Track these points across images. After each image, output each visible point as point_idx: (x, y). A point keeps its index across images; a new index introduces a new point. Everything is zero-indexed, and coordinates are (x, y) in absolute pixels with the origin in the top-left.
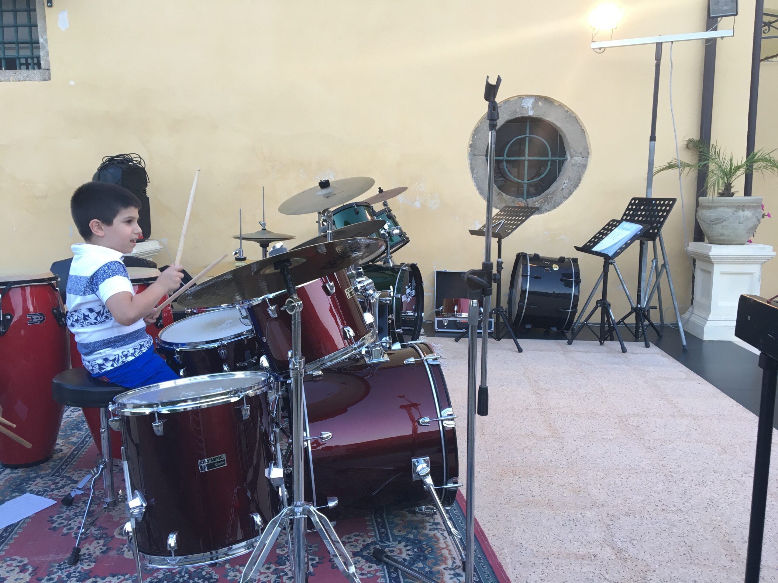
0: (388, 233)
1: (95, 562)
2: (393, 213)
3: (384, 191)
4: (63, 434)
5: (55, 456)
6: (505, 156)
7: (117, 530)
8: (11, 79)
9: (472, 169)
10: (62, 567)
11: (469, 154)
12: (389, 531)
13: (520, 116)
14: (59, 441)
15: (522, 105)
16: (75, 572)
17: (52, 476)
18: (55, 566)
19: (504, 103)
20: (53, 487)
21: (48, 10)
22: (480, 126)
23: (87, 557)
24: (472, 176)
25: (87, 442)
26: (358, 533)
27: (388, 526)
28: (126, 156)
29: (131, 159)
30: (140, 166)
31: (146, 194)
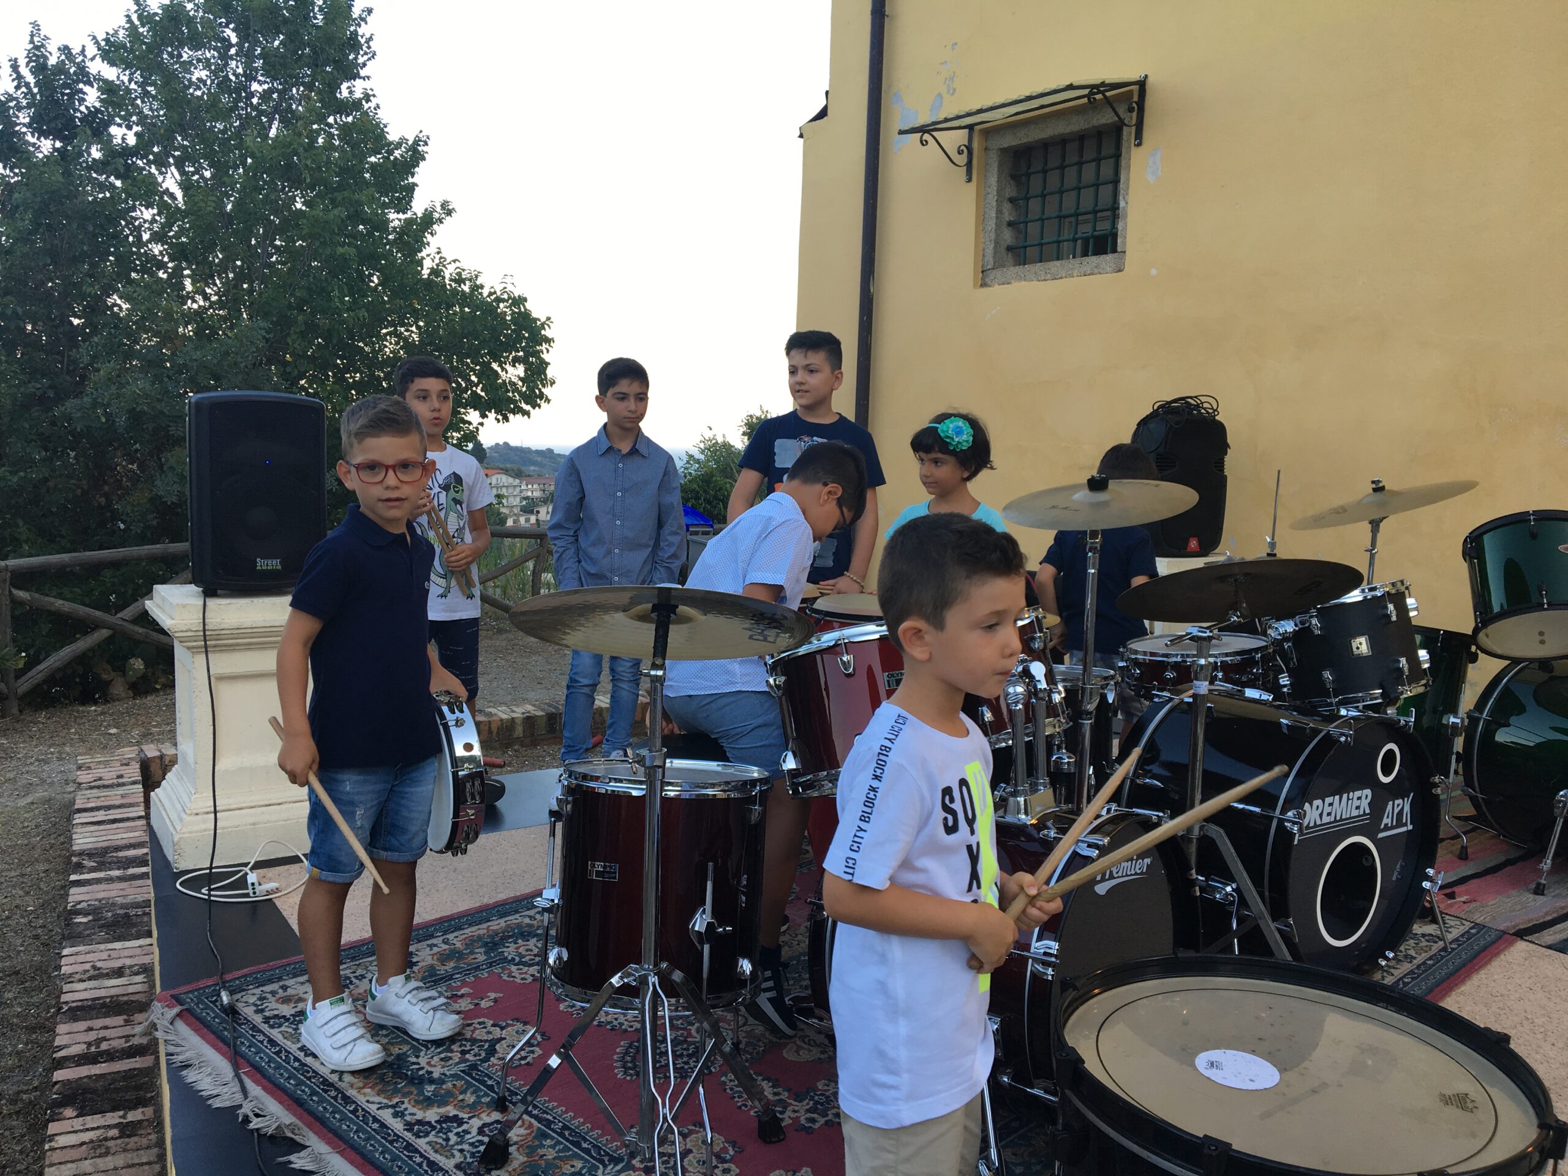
21: (1135, 153)
28: (1189, 400)
29: (1198, 405)
30: (1217, 418)
31: (1222, 470)
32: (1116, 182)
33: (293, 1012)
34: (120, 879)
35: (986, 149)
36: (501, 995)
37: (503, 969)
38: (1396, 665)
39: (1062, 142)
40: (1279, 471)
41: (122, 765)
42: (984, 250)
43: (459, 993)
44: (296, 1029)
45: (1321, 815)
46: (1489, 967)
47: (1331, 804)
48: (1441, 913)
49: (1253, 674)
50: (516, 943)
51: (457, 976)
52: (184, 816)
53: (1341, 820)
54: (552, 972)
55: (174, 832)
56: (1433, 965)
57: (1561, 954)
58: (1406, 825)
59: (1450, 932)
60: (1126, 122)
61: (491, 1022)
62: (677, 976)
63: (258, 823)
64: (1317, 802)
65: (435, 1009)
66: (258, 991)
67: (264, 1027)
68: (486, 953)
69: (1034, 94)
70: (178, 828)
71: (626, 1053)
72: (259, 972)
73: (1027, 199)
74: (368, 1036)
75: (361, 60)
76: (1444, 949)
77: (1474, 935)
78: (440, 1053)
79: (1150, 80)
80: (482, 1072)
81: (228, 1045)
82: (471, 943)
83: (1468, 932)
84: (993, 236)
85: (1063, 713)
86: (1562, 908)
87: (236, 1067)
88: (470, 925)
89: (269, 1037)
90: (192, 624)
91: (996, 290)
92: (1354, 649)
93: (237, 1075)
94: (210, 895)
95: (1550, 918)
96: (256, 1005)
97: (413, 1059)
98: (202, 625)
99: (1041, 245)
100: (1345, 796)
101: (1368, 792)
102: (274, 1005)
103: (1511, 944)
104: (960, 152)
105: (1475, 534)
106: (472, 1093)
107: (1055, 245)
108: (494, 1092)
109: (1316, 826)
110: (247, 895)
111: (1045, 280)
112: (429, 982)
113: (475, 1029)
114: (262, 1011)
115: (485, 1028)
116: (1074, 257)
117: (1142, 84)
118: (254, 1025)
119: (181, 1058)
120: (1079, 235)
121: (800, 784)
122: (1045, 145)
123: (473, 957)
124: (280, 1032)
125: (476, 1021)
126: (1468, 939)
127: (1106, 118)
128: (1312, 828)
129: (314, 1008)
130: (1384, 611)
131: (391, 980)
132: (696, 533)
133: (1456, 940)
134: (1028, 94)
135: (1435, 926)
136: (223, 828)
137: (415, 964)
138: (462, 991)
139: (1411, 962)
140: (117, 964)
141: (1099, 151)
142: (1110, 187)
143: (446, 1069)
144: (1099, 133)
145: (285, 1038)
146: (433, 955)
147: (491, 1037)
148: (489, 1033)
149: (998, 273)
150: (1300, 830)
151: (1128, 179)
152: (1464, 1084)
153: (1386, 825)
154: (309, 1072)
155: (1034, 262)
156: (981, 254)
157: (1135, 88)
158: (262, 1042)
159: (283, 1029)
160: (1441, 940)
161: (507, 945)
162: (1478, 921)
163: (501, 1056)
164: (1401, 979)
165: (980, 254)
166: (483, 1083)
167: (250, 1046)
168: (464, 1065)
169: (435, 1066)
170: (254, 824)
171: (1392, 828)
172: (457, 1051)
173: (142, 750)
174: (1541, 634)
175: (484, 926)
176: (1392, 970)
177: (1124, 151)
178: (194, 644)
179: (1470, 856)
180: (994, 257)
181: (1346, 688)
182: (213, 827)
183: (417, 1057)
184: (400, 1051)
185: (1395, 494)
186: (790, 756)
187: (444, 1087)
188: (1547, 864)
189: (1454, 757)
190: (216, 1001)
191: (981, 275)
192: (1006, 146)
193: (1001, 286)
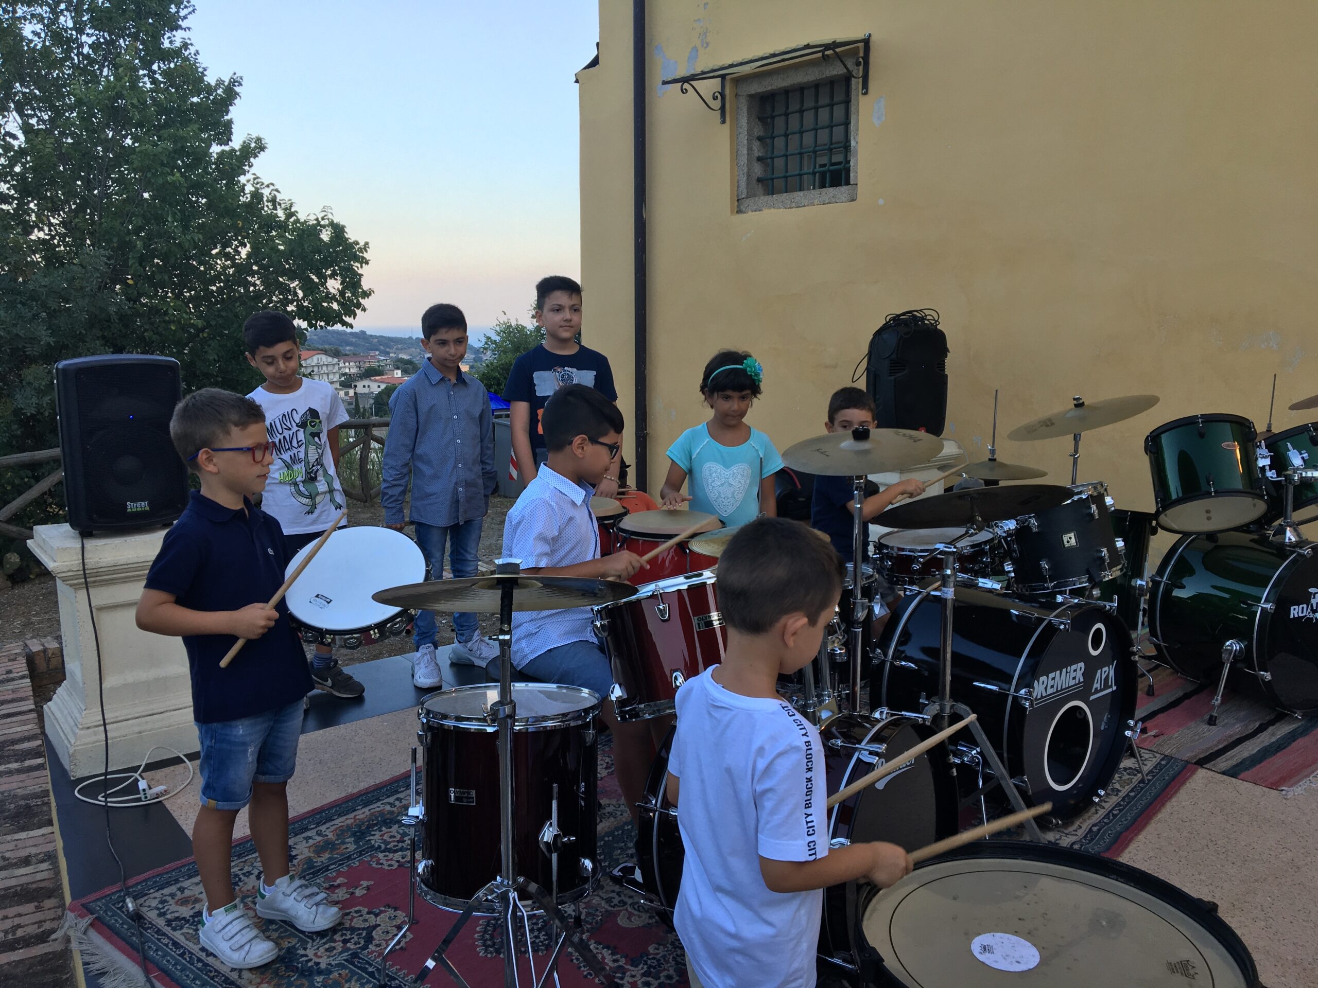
0: (1287, 476)
8: (816, 201)
21: (863, 101)
28: (915, 313)
29: (923, 317)
30: (938, 327)
31: (944, 370)
32: (847, 124)
33: (191, 913)
34: (19, 771)
35: (737, 95)
36: (372, 883)
37: (372, 856)
38: (1099, 554)
39: (801, 89)
40: (997, 391)
41: (10, 660)
42: (738, 181)
43: (335, 884)
44: (197, 930)
45: (1046, 689)
46: (1178, 795)
47: (1053, 679)
48: (1137, 747)
49: (983, 563)
50: (380, 831)
51: (332, 867)
52: (77, 731)
53: (1062, 690)
54: (422, 881)
55: (69, 746)
56: (1135, 797)
57: (1233, 779)
58: (1111, 687)
59: (1146, 765)
60: (854, 73)
61: (366, 910)
62: (533, 887)
63: (144, 731)
64: (1043, 678)
65: (317, 904)
66: (158, 894)
67: (167, 930)
68: (356, 842)
69: (777, 52)
70: (73, 741)
71: (485, 932)
72: (158, 875)
73: (773, 138)
74: (261, 934)
75: (183, 13)
76: (1142, 781)
77: (1165, 766)
78: (325, 944)
79: (873, 39)
80: (363, 959)
81: (138, 952)
82: (342, 832)
83: (1159, 763)
84: (745, 171)
85: (840, 628)
86: (1231, 736)
87: (147, 972)
88: (339, 816)
89: (172, 940)
90: (73, 565)
91: (750, 216)
92: (1065, 543)
93: (149, 980)
94: (106, 802)
95: (1221, 746)
96: (158, 909)
97: (302, 952)
98: (81, 565)
99: (787, 177)
100: (1064, 670)
101: (1082, 665)
102: (174, 907)
103: (1194, 772)
104: (715, 98)
105: (1155, 434)
106: (356, 981)
107: (798, 177)
108: (375, 978)
109: (1042, 697)
110: (139, 800)
111: (790, 208)
112: (308, 874)
113: (353, 917)
114: (164, 914)
115: (361, 916)
116: (814, 188)
117: (866, 42)
118: (159, 929)
119: (97, 966)
120: (818, 169)
121: (627, 712)
122: (786, 92)
123: (344, 847)
124: (182, 934)
125: (352, 910)
126: (1161, 770)
127: (837, 70)
128: (1040, 699)
129: (210, 915)
130: (1089, 511)
131: (278, 881)
132: (500, 417)
133: (1151, 772)
134: (772, 52)
135: (1133, 760)
136: (113, 738)
137: (295, 857)
138: (338, 881)
139: (1117, 795)
140: (23, 853)
141: (832, 97)
142: (842, 128)
143: (331, 959)
144: (832, 83)
145: (187, 939)
146: (310, 847)
147: (367, 925)
148: (366, 920)
149: (751, 201)
150: (1031, 705)
151: (858, 122)
152: (1185, 953)
153: (1096, 689)
154: (211, 972)
155: (780, 192)
157: (861, 45)
158: (167, 945)
159: (185, 930)
160: (1139, 772)
161: (373, 833)
162: (1166, 753)
163: (378, 942)
164: (1111, 811)
165: (735, 184)
166: (364, 970)
167: (157, 950)
168: (346, 954)
169: (321, 957)
170: (140, 732)
171: (1101, 690)
172: (339, 941)
173: (27, 645)
174: (1208, 512)
175: (352, 815)
176: (1103, 804)
177: (853, 97)
178: (76, 582)
179: (1156, 694)
180: (747, 188)
181: (1060, 574)
182: (104, 739)
183: (305, 949)
184: (290, 945)
185: (1093, 408)
186: (617, 686)
187: (331, 977)
188: (1218, 700)
189: (1141, 613)
190: (122, 907)
191: (736, 203)
192: (753, 92)
193: (754, 213)
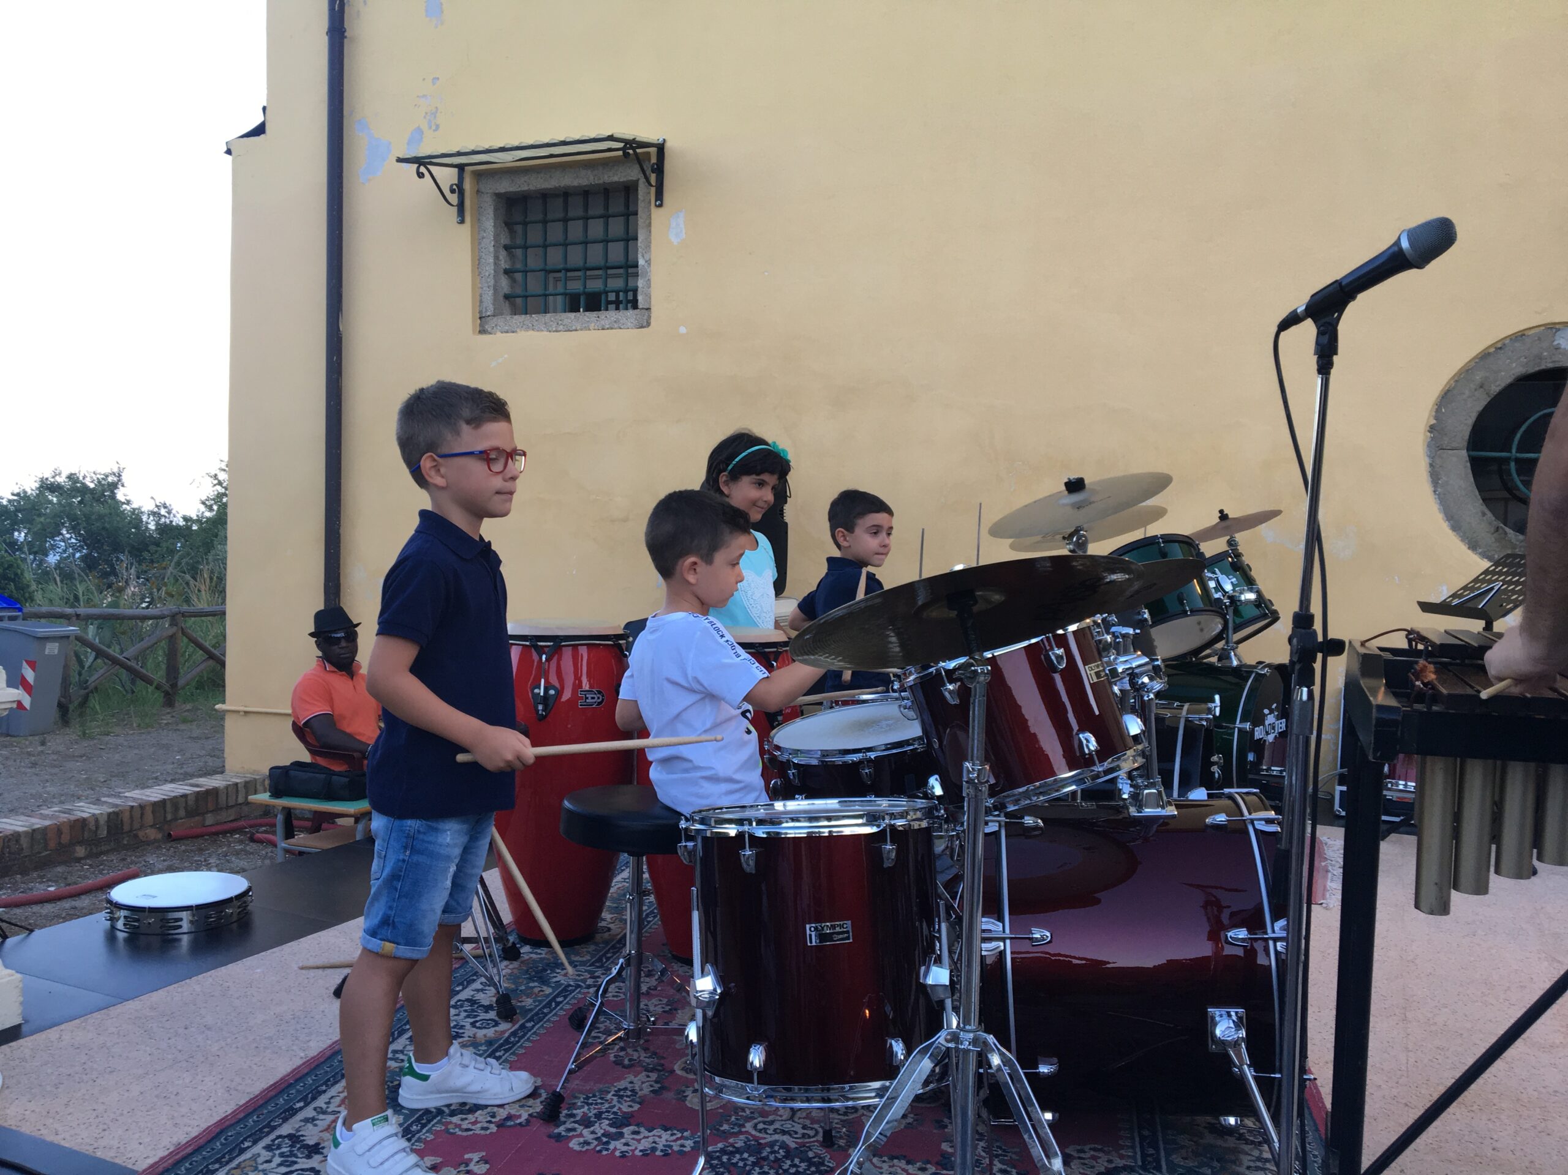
0: (1231, 598)
1: (640, 1103)
2: (1246, 559)
3: (1230, 516)
4: (615, 905)
5: (598, 937)
6: (1514, 451)
7: (679, 1062)
8: (592, 326)
9: (1435, 476)
10: (590, 1101)
11: (1429, 446)
12: (1162, 1153)
13: (1550, 365)
14: (606, 915)
15: (1555, 343)
16: (607, 1112)
17: (590, 966)
18: (579, 1098)
19: (1511, 339)
20: (590, 982)
21: (656, 213)
22: (1454, 388)
23: (629, 1093)
24: (1435, 491)
25: (649, 922)
26: (1100, 1147)
27: (1162, 1146)
31: (783, 517)
32: (630, 238)
35: (478, 191)
39: (566, 194)
42: (481, 296)
60: (641, 182)
73: (525, 247)
79: (668, 145)
84: (492, 283)
91: (498, 338)
99: (546, 295)
104: (452, 191)
111: (557, 331)
117: (661, 148)
122: (545, 196)
141: (607, 208)
142: (623, 244)
144: (607, 191)
149: (500, 321)
151: (650, 238)
156: (478, 298)
157: (653, 151)
177: (640, 210)
180: (494, 304)
191: (479, 321)
192: (503, 191)
193: (504, 334)
